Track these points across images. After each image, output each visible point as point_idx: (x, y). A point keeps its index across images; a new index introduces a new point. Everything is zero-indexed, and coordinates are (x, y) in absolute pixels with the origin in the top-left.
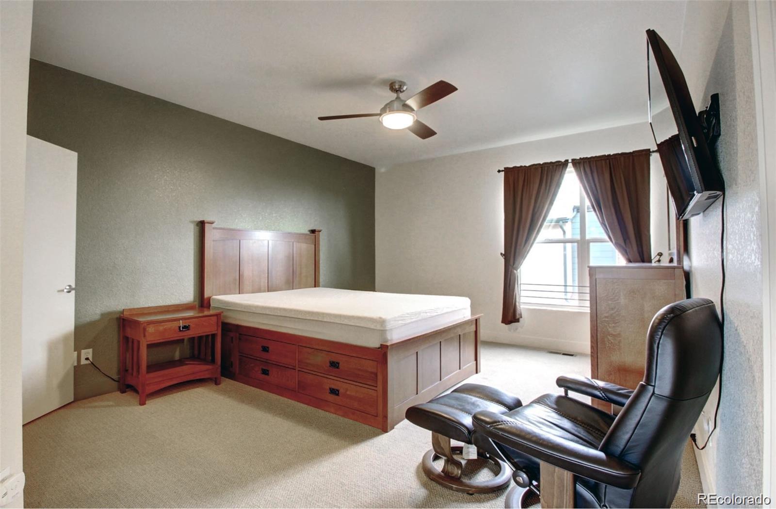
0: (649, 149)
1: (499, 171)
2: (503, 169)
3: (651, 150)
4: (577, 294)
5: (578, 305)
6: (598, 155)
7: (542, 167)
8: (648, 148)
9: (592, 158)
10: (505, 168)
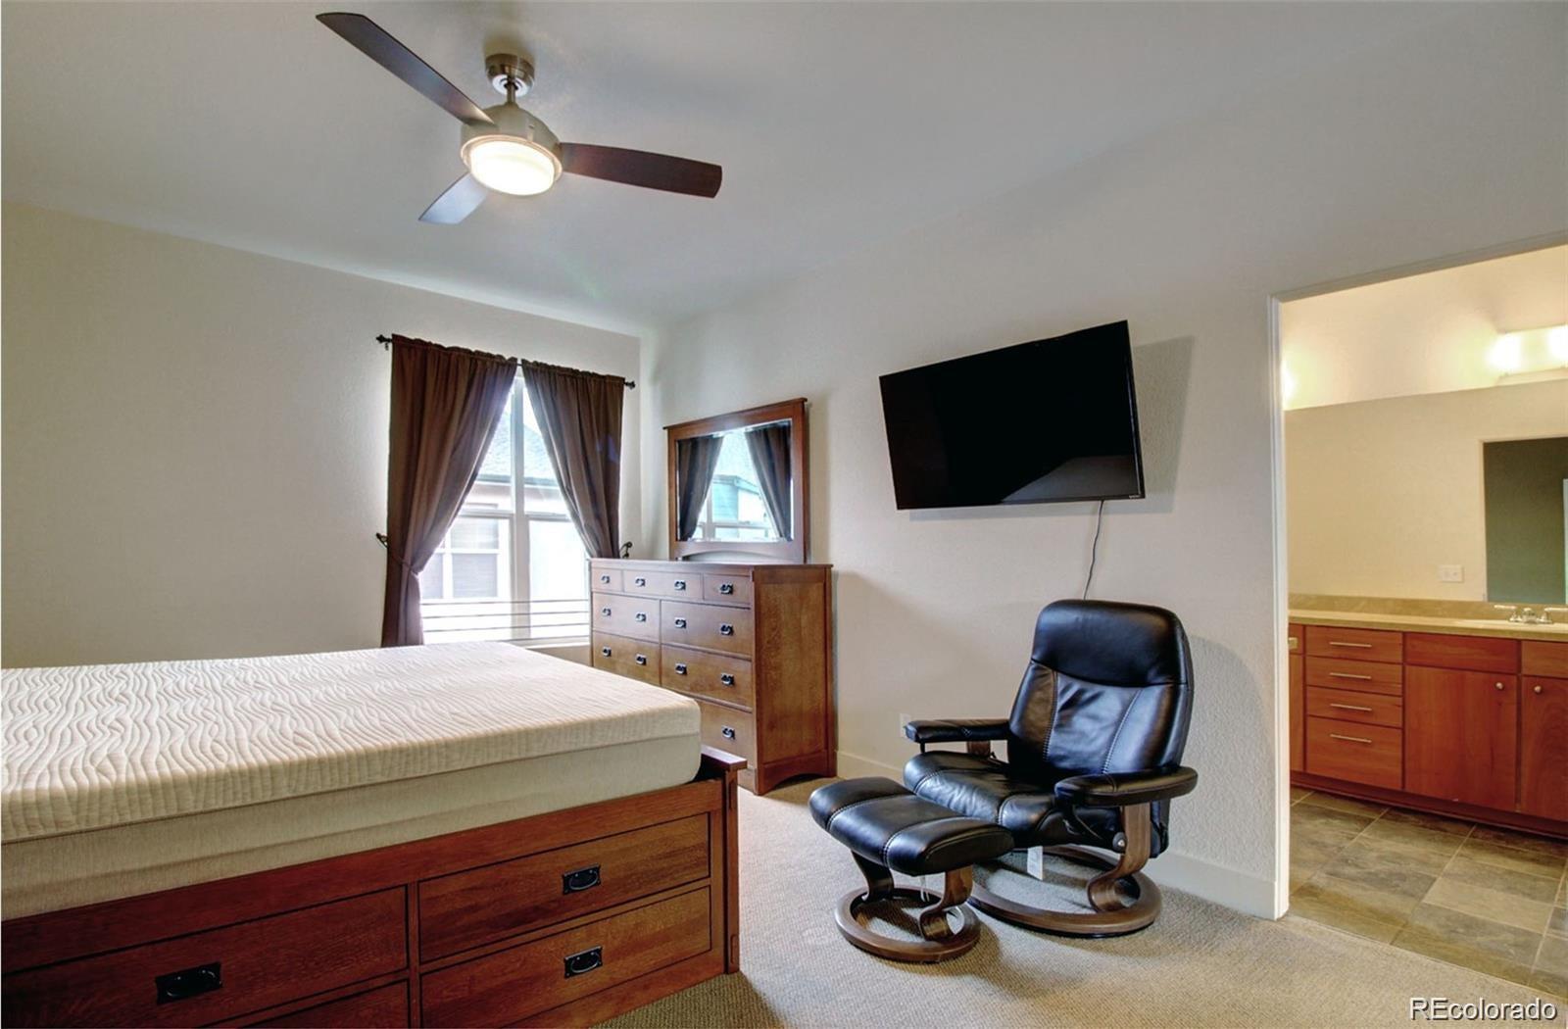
0: (624, 379)
1: (381, 339)
2: (391, 337)
3: (626, 381)
4: (510, 617)
5: (510, 638)
6: (562, 365)
7: (471, 359)
8: (623, 376)
9: (553, 367)
10: (393, 335)
